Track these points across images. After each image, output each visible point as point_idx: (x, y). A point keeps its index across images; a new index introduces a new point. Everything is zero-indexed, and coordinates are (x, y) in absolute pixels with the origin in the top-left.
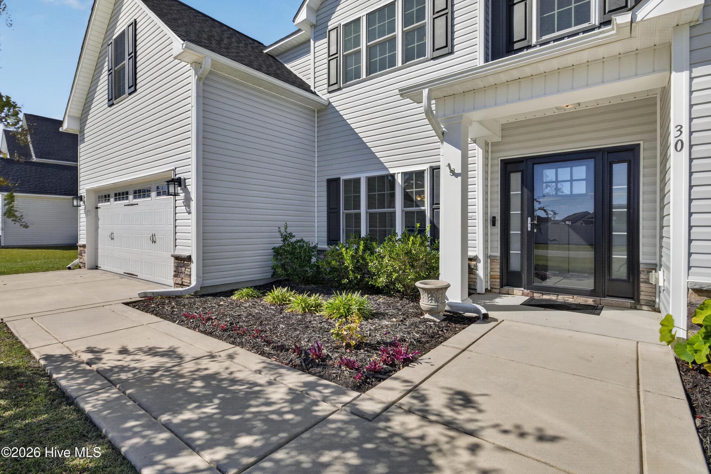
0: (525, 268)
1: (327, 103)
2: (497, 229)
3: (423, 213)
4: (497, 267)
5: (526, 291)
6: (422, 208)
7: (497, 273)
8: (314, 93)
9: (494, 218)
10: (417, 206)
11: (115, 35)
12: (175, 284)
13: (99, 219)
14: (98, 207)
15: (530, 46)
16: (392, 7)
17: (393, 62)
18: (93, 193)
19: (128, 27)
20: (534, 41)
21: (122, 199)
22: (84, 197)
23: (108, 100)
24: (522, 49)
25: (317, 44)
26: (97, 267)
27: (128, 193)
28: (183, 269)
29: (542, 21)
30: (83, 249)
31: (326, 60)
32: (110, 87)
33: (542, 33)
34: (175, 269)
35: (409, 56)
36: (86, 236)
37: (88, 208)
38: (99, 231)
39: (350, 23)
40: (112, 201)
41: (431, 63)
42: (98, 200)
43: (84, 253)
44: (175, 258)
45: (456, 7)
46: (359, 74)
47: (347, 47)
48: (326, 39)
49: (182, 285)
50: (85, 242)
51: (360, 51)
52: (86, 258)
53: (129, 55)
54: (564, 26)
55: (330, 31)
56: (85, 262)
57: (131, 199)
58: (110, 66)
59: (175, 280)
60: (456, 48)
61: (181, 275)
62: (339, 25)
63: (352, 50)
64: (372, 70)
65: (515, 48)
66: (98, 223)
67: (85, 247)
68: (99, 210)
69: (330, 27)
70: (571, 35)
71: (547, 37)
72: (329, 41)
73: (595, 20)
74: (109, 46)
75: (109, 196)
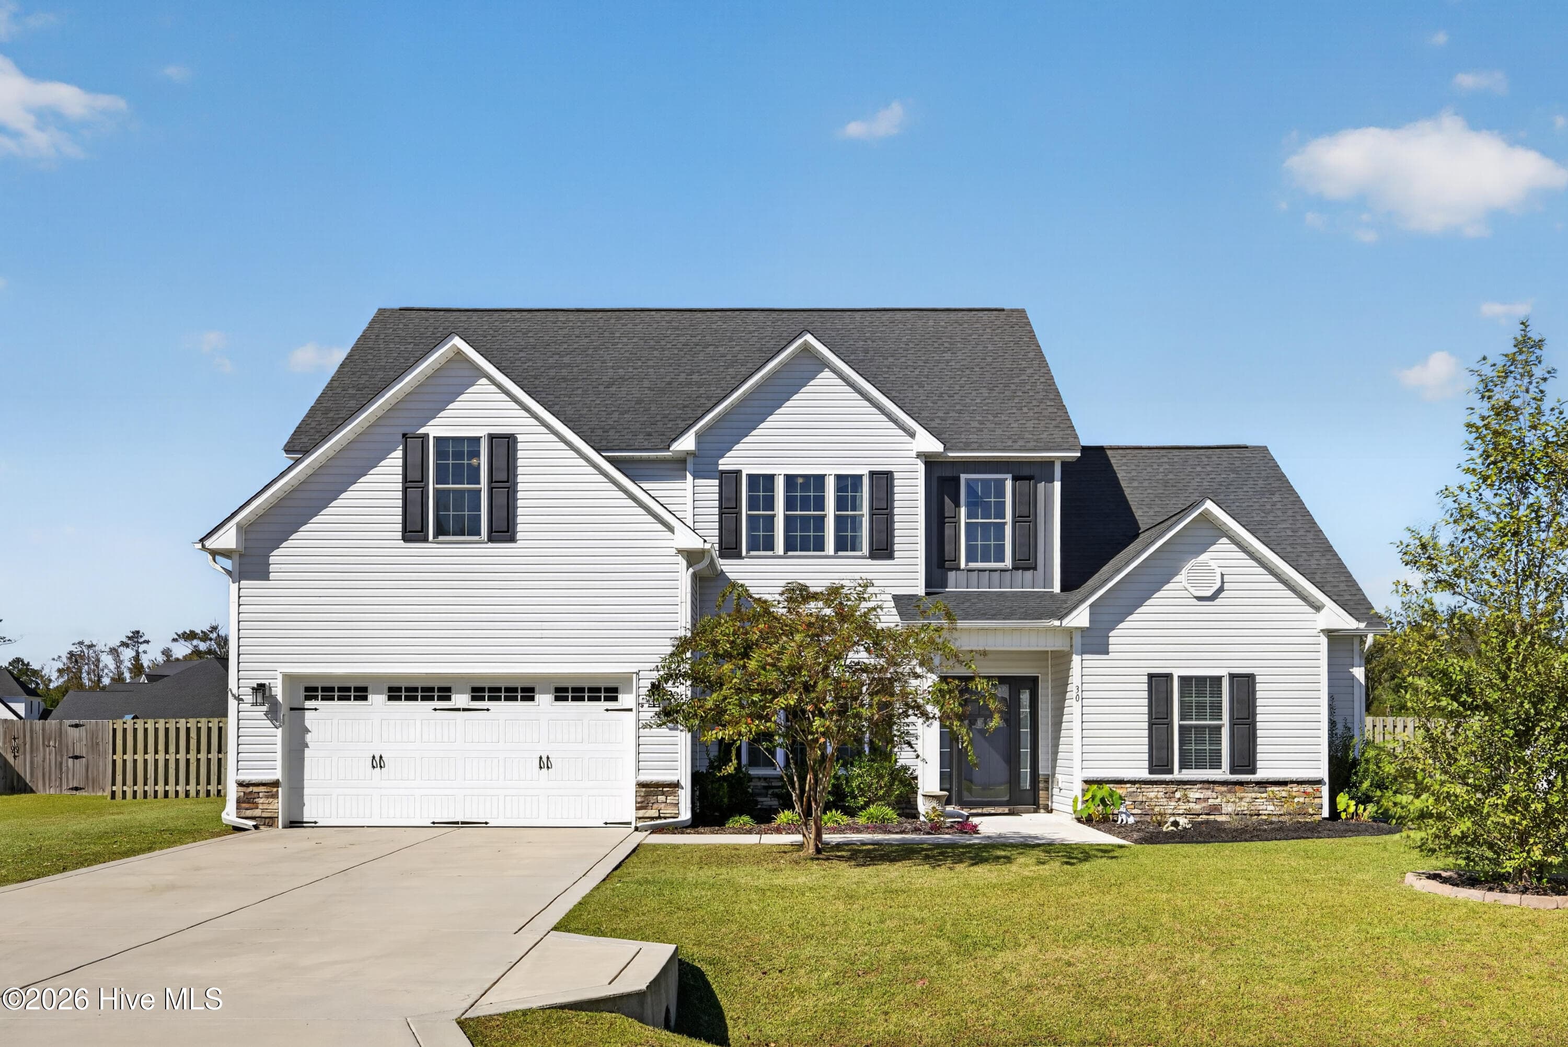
0: (955, 784)
1: (719, 572)
11: (435, 429)
12: (640, 818)
13: (308, 731)
14: (306, 707)
15: (958, 569)
16: (820, 480)
17: (819, 545)
18: (289, 679)
19: (492, 437)
20: (963, 565)
21: (424, 699)
22: (270, 688)
23: (405, 530)
24: (951, 570)
25: (698, 481)
26: (295, 823)
27: (448, 690)
28: (661, 798)
29: (968, 547)
30: (262, 789)
31: (716, 511)
32: (415, 510)
33: (968, 560)
34: (639, 800)
35: (841, 545)
36: (279, 764)
37: (284, 711)
38: (307, 751)
39: (758, 476)
40: (378, 700)
41: (869, 561)
42: (302, 694)
43: (267, 797)
44: (641, 785)
45: (896, 511)
46: (769, 545)
47: (752, 505)
48: (716, 482)
49: (659, 817)
50: (277, 775)
51: (773, 516)
52: (279, 806)
53: (496, 482)
54: (985, 559)
55: (723, 472)
56: (276, 815)
57: (461, 699)
58: (415, 475)
59: (641, 813)
60: (896, 554)
61: (655, 806)
62: (740, 471)
63: (761, 512)
64: (790, 546)
65: (946, 566)
66: (303, 738)
67: (276, 784)
68: (307, 713)
69: (721, 468)
70: (991, 571)
71: (972, 565)
72: (721, 486)
73: (1008, 562)
74: (406, 438)
75: (365, 689)
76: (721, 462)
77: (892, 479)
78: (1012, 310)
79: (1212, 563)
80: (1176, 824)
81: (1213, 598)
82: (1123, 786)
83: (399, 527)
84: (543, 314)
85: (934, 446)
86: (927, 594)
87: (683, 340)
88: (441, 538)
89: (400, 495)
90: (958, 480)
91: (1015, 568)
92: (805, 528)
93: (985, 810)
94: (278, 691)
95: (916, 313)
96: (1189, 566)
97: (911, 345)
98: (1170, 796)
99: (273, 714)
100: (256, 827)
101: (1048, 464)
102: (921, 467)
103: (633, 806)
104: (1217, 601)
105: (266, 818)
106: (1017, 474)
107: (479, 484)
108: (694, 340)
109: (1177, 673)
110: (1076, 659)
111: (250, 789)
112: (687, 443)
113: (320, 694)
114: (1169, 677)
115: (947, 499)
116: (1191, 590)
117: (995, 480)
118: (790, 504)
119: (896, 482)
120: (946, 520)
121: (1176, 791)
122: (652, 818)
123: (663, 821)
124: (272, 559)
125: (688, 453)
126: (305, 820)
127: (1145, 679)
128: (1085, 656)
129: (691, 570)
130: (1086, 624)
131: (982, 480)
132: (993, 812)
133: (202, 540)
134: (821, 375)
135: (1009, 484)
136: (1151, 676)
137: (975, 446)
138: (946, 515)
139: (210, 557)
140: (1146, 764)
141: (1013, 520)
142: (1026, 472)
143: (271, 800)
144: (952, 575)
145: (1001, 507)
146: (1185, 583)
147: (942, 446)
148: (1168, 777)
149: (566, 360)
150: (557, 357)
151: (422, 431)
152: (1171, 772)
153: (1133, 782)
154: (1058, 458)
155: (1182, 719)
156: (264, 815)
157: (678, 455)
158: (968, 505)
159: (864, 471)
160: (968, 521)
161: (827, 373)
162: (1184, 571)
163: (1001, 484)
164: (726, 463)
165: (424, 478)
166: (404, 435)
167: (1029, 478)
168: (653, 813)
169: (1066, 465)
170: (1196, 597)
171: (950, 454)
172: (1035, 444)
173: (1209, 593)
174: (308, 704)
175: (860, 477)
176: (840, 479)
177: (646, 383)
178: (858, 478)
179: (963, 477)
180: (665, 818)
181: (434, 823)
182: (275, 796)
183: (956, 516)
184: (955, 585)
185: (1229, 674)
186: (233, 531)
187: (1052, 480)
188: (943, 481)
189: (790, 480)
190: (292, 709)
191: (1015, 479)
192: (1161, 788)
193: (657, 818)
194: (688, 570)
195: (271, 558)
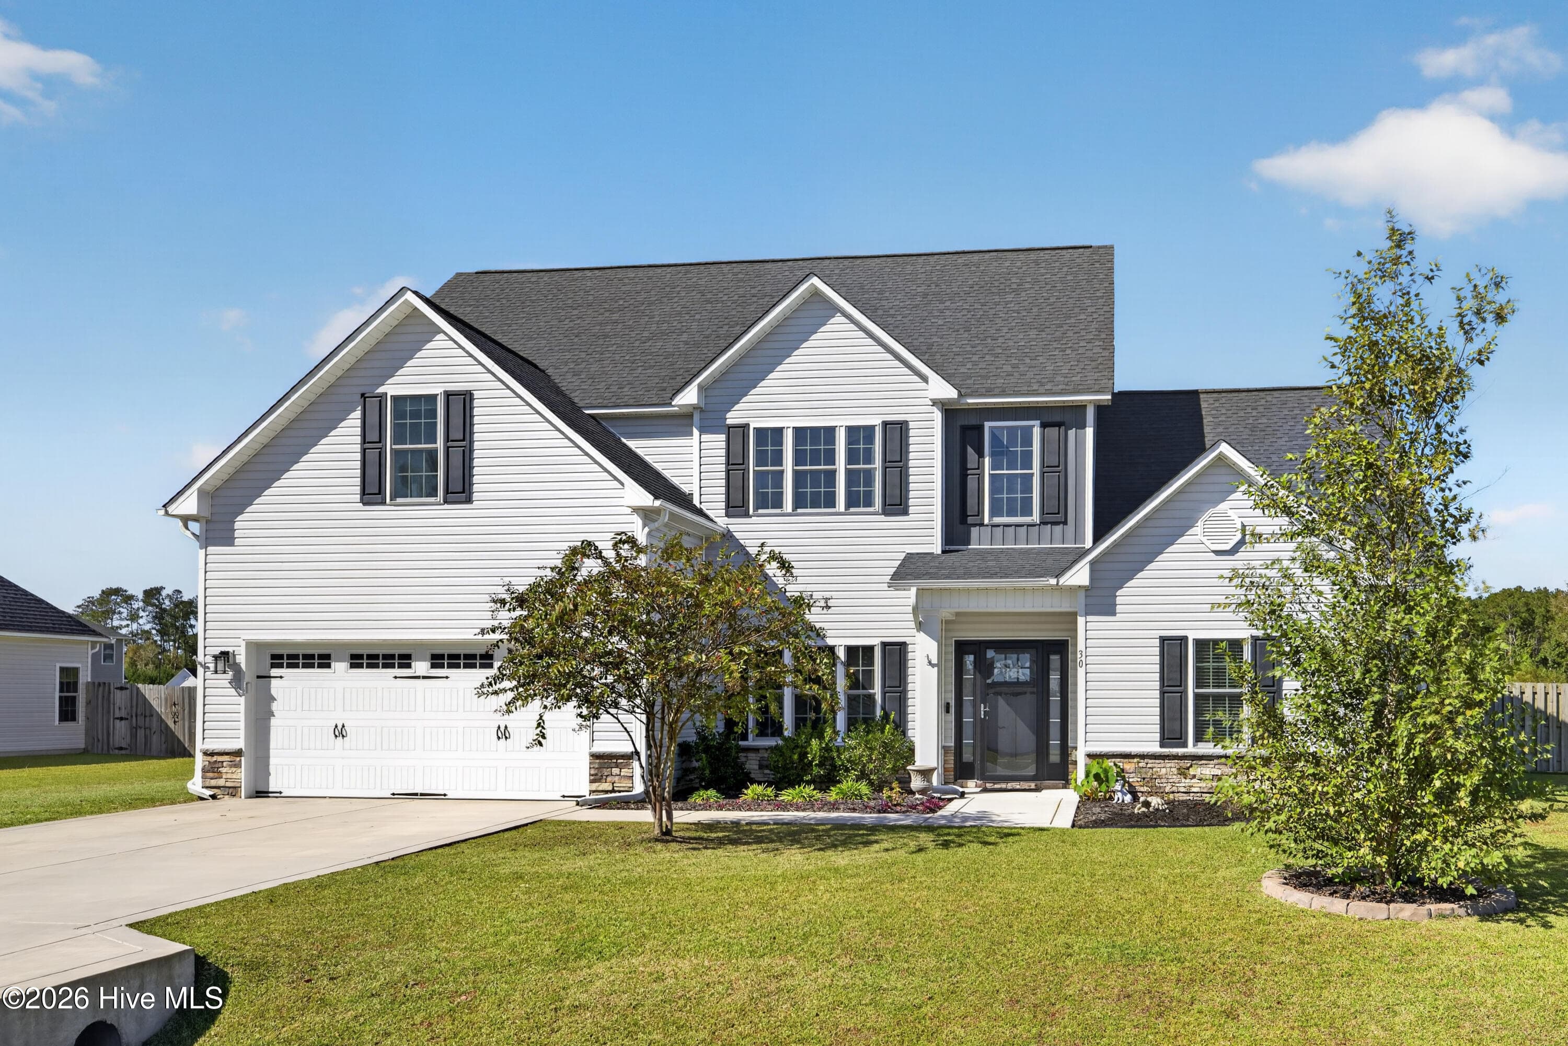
0: (978, 757)
1: (725, 532)
2: (952, 717)
3: (871, 698)
4: (951, 758)
5: (979, 782)
6: (871, 691)
7: (951, 765)
8: (700, 513)
9: (948, 704)
10: (864, 688)
11: (392, 388)
12: (594, 791)
13: (274, 699)
14: (272, 675)
15: (982, 525)
16: (830, 431)
17: (830, 501)
18: (254, 647)
19: (448, 395)
20: (986, 521)
21: (385, 666)
22: (234, 656)
23: (363, 492)
24: (975, 525)
25: (705, 437)
26: (261, 794)
27: (408, 657)
28: (615, 771)
29: (993, 501)
30: (226, 758)
31: (723, 467)
32: (373, 472)
33: (993, 514)
34: (593, 772)
35: (852, 501)
36: (242, 733)
37: (248, 677)
38: (273, 721)
39: (766, 429)
40: (340, 667)
41: (883, 518)
42: (269, 661)
43: (231, 767)
44: (595, 756)
45: (911, 463)
46: (778, 502)
47: (760, 461)
48: (723, 437)
49: (613, 791)
50: (239, 744)
51: (782, 472)
52: (241, 776)
53: (452, 441)
54: (1011, 513)
55: (730, 427)
56: (238, 785)
57: (421, 667)
58: (373, 436)
59: (595, 786)
60: (911, 509)
61: (609, 779)
62: (747, 425)
63: (770, 468)
64: (799, 502)
65: (969, 522)
66: (269, 706)
67: (238, 753)
68: (273, 681)
69: (729, 422)
70: (1018, 525)
71: (997, 520)
72: (728, 441)
73: (1036, 517)
74: (365, 398)
75: (328, 657)
76: (728, 415)
77: (908, 429)
78: (1099, 247)
79: (1230, 513)
80: (1147, 804)
81: (1234, 551)
82: (1131, 760)
83: (358, 489)
84: (614, 271)
85: (949, 392)
86: (944, 552)
87: (741, 291)
88: (399, 500)
89: (358, 456)
90: (980, 428)
91: (1043, 523)
92: (815, 484)
93: (1010, 785)
94: (241, 659)
95: (995, 254)
96: (1205, 516)
97: (976, 288)
98: (1183, 773)
99: (237, 682)
100: (214, 797)
101: (1080, 408)
102: (938, 416)
103: (587, 778)
104: (1239, 555)
105: (230, 788)
106: (1045, 420)
107: (436, 443)
108: (753, 291)
109: (1192, 636)
110: (1081, 620)
111: (215, 758)
112: (689, 397)
113: (301, 661)
114: (1184, 639)
115: (970, 450)
116: (1208, 543)
117: (1022, 428)
118: (799, 458)
119: (912, 433)
120: (969, 472)
121: (1191, 766)
122: (607, 792)
123: (618, 794)
124: (237, 525)
125: (695, 407)
126: (271, 790)
127: (1157, 641)
128: (1090, 618)
129: (647, 530)
130: (1086, 582)
131: (1008, 428)
132: (1018, 787)
133: (164, 506)
134: (832, 321)
135: (1037, 432)
136: (1163, 640)
137: (997, 391)
138: (969, 466)
139: (181, 524)
140: (1157, 736)
141: (1041, 471)
142: (1057, 418)
143: (234, 769)
144: (974, 531)
145: (1028, 456)
146: (1201, 537)
147: (956, 392)
148: (1180, 751)
149: (615, 317)
150: (607, 314)
151: (381, 390)
152: (1185, 745)
153: (1143, 757)
154: (1090, 401)
155: (1198, 687)
156: (228, 784)
157: (684, 410)
158: (993, 454)
159: (876, 421)
160: (992, 472)
161: (839, 318)
162: (1199, 524)
163: (1028, 431)
164: (733, 418)
165: (381, 439)
166: (363, 395)
167: (1059, 425)
168: (607, 786)
169: (1100, 409)
170: (1214, 552)
171: (970, 401)
172: (1064, 387)
173: (1227, 547)
174: (275, 672)
175: (873, 427)
176: (852, 431)
177: (685, 337)
178: (870, 429)
179: (987, 425)
180: (620, 792)
181: (393, 794)
182: (238, 766)
183: (980, 466)
184: (979, 542)
185: (1252, 637)
186: (195, 497)
187: (1083, 426)
188: (965, 429)
189: (799, 433)
190: (258, 677)
191: (1044, 426)
192: (1173, 763)
193: (611, 792)
194: (644, 528)
195: (236, 523)
